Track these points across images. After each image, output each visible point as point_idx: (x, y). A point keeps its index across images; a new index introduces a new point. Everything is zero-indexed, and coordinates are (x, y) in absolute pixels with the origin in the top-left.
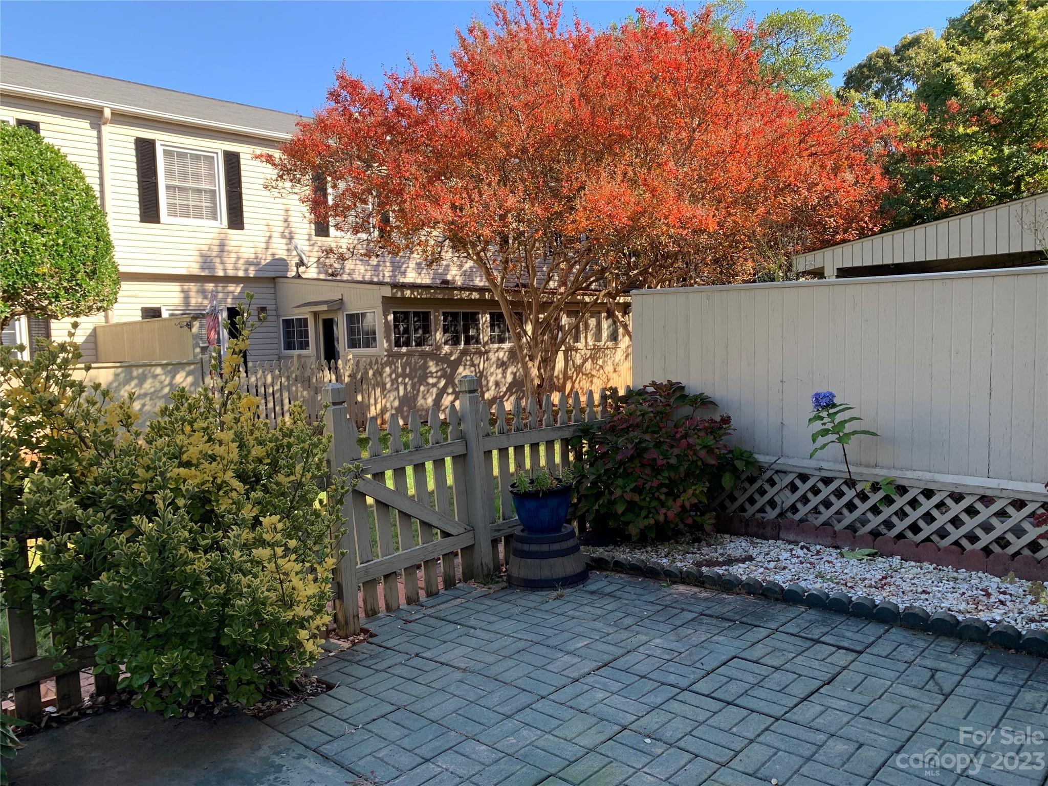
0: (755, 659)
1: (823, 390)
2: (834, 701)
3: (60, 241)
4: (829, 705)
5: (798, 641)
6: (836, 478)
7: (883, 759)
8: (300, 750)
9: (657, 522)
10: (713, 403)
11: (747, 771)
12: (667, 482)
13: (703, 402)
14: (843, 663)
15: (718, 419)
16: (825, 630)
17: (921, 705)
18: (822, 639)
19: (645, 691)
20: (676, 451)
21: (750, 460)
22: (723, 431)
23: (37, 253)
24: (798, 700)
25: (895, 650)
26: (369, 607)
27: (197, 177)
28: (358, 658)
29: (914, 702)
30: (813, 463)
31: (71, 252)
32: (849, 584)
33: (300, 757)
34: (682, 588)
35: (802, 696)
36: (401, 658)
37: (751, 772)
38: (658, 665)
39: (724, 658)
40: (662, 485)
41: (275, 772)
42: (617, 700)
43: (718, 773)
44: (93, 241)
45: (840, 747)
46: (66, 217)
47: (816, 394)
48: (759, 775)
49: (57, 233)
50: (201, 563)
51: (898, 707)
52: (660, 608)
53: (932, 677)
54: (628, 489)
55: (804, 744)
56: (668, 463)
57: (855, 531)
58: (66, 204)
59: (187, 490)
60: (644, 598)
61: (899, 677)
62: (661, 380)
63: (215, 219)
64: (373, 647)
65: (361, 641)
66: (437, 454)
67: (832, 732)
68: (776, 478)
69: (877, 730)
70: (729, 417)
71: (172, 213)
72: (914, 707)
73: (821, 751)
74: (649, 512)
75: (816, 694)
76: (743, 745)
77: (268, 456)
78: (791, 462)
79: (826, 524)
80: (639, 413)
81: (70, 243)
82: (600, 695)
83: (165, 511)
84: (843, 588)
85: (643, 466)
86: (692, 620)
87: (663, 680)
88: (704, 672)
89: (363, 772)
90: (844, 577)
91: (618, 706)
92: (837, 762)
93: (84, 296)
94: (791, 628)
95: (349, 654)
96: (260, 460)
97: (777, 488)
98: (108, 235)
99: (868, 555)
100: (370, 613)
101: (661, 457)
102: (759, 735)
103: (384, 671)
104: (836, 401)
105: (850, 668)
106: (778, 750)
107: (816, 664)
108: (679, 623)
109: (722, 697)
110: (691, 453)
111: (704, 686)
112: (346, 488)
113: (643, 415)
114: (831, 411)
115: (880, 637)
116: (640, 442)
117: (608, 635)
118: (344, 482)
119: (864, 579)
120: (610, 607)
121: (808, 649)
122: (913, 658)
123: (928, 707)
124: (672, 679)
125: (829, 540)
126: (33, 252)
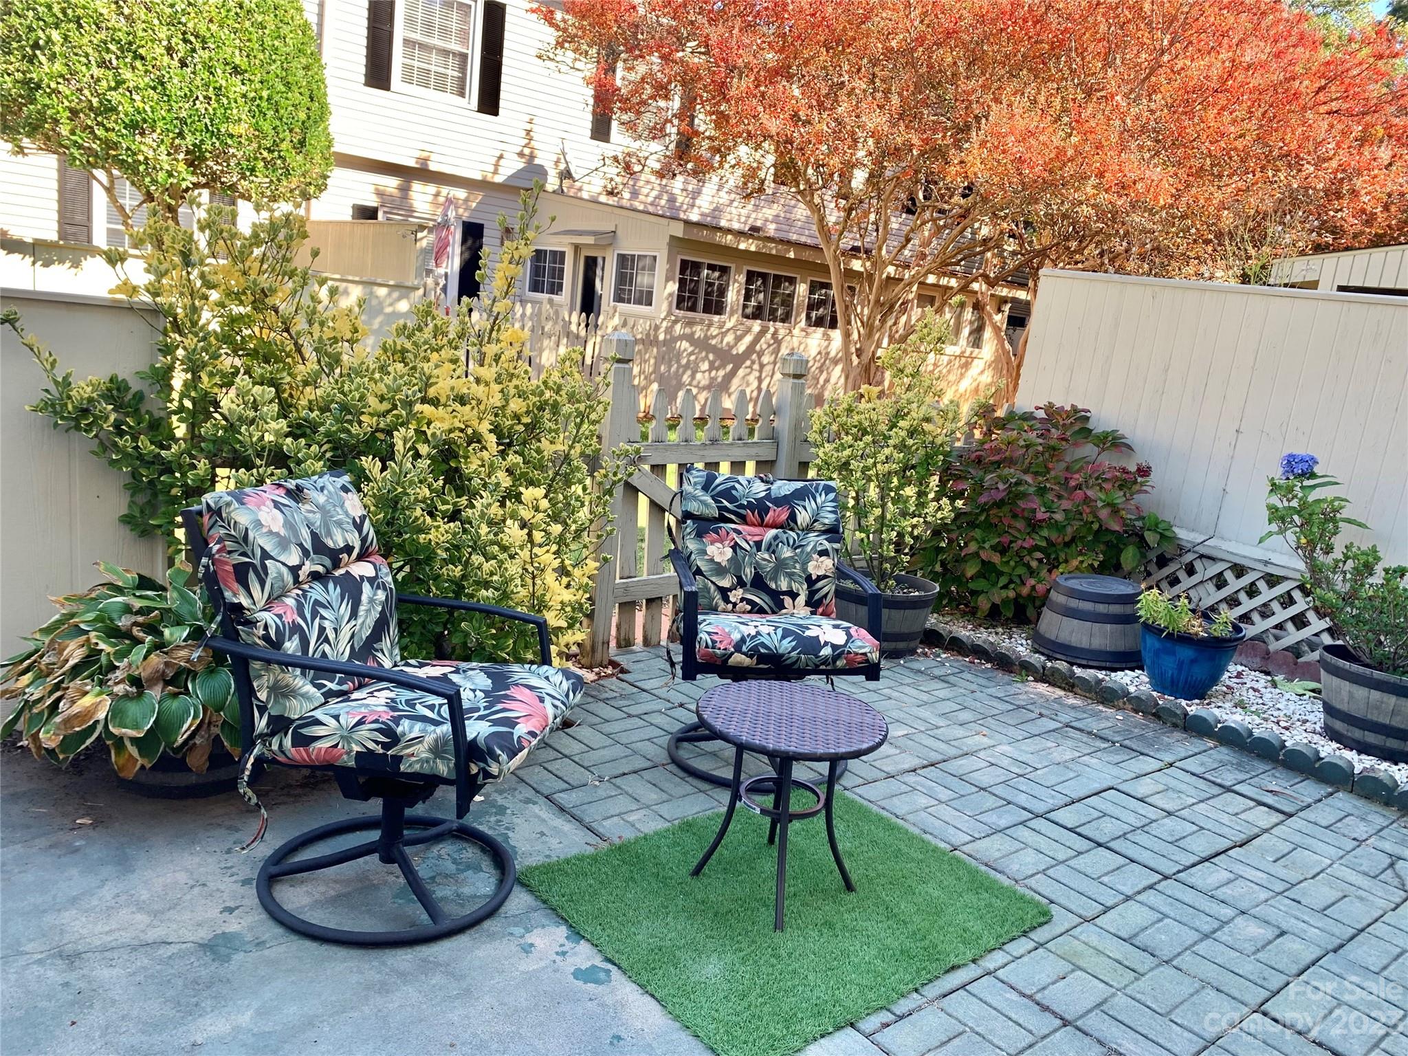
0: (1139, 796)
1: (1300, 451)
2: (1248, 869)
3: (265, 94)
4: (1241, 873)
5: (1201, 784)
6: (1287, 579)
7: (1314, 957)
8: (529, 793)
9: (1018, 595)
10: (1129, 447)
11: (1119, 934)
12: (1044, 544)
13: (1113, 442)
14: (1265, 824)
15: (1133, 468)
16: (1242, 776)
17: (1371, 898)
18: (1236, 788)
19: (985, 808)
20: (1066, 504)
21: (1167, 533)
22: (1137, 487)
23: (233, 105)
24: (1198, 859)
25: (1340, 820)
26: (622, 635)
27: (445, 32)
28: (606, 695)
29: (1360, 892)
30: (1258, 553)
31: (277, 111)
32: (1282, 723)
33: (528, 801)
34: (1042, 688)
35: (1203, 855)
36: (662, 705)
37: (1124, 935)
38: (1002, 779)
39: (1097, 786)
40: (1036, 548)
41: (496, 814)
42: (947, 812)
43: (1079, 929)
44: (306, 100)
45: (1250, 930)
46: (274, 61)
47: (1290, 456)
48: (1134, 941)
49: (262, 82)
50: (440, 533)
51: (1341, 894)
52: (1011, 707)
53: (1392, 865)
54: (987, 545)
55: (1203, 916)
56: (1051, 518)
57: (1298, 655)
58: (276, 43)
59: (434, 435)
60: (990, 691)
61: (1342, 857)
62: (1063, 401)
63: (462, 95)
64: (624, 685)
65: (608, 676)
66: (738, 454)
67: (1243, 909)
68: (1198, 565)
69: (1306, 918)
70: (1149, 468)
71: (408, 79)
72: (1361, 899)
73: (1226, 929)
74: (1011, 582)
75: (1223, 856)
76: (1116, 900)
77: (528, 413)
78: (1225, 546)
79: (1259, 638)
80: (1022, 443)
81: (277, 98)
82: (923, 801)
83: (404, 456)
84: (1275, 727)
85: (1015, 516)
86: (1054, 731)
87: (1009, 798)
88: (1069, 800)
89: (608, 835)
90: (1276, 713)
91: (947, 819)
92: (1250, 948)
93: (287, 173)
94: (1192, 765)
95: (595, 689)
96: (517, 417)
97: (1196, 579)
98: (325, 94)
99: (1313, 691)
100: (623, 643)
101: (1043, 509)
102: (1139, 893)
103: (638, 716)
104: (1316, 470)
105: (1272, 831)
106: (1166, 916)
107: (1225, 819)
108: (1035, 731)
109: (1090, 835)
110: (1088, 510)
111: (1067, 816)
112: (620, 476)
113: (1027, 447)
114: (1306, 483)
115: (1320, 800)
116: (1018, 483)
117: (937, 728)
118: (618, 467)
119: (1305, 721)
120: (942, 694)
121: (1214, 796)
122: (1364, 837)
123: (1382, 903)
124: (1022, 799)
125: (1257, 661)
126: (229, 103)
